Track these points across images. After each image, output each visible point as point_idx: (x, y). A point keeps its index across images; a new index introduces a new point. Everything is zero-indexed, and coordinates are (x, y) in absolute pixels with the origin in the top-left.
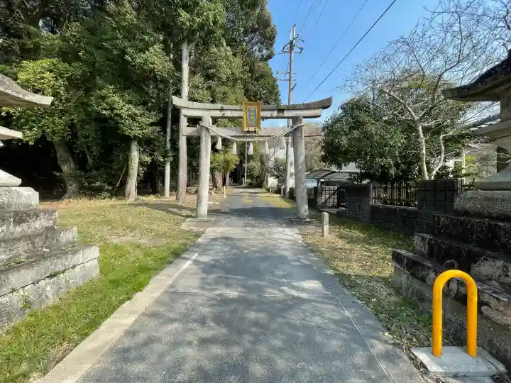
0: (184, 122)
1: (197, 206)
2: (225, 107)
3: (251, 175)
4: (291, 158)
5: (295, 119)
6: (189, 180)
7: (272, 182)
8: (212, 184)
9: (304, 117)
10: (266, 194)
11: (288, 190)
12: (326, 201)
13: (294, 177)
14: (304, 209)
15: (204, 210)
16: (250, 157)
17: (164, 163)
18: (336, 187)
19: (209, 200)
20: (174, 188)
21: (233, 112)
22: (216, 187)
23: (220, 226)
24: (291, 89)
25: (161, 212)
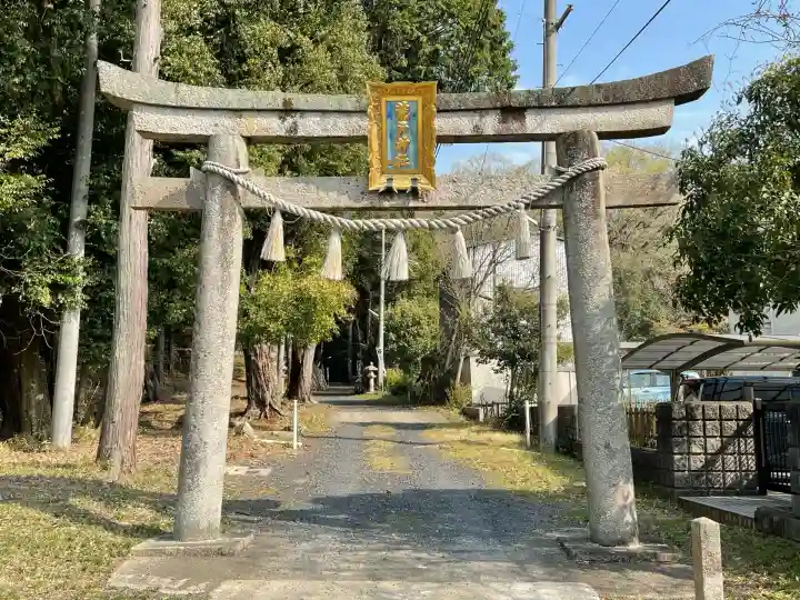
0: (140, 158)
1: (182, 487)
2: (299, 99)
3: (402, 350)
4: (559, 290)
5: (569, 144)
6: (152, 375)
7: (486, 380)
8: (244, 392)
9: (602, 136)
10: (463, 433)
11: (551, 416)
12: (709, 464)
13: (571, 365)
14: (621, 500)
15: (206, 503)
16: (397, 288)
17: (56, 312)
18: (748, 406)
19: (231, 459)
20: (95, 409)
21: (331, 120)
22: (262, 403)
23: (273, 574)
24: (551, 29)
25: (33, 513)
